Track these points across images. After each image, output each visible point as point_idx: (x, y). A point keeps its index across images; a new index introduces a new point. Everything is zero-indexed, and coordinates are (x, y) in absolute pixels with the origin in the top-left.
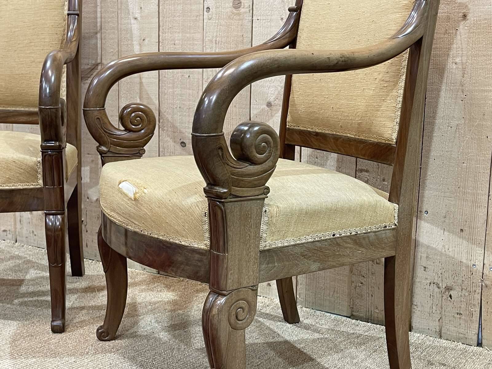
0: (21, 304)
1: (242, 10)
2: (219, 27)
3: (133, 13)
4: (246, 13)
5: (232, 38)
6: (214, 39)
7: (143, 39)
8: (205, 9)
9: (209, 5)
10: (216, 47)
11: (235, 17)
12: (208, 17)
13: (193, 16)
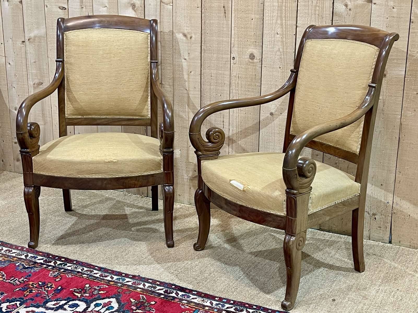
0: (138, 230)
1: (255, 61)
2: (240, 69)
3: (183, 56)
4: (258, 62)
5: (249, 76)
6: (237, 76)
7: (190, 71)
8: (232, 58)
9: (235, 56)
10: (238, 80)
11: (251, 64)
12: (234, 62)
13: (224, 61)
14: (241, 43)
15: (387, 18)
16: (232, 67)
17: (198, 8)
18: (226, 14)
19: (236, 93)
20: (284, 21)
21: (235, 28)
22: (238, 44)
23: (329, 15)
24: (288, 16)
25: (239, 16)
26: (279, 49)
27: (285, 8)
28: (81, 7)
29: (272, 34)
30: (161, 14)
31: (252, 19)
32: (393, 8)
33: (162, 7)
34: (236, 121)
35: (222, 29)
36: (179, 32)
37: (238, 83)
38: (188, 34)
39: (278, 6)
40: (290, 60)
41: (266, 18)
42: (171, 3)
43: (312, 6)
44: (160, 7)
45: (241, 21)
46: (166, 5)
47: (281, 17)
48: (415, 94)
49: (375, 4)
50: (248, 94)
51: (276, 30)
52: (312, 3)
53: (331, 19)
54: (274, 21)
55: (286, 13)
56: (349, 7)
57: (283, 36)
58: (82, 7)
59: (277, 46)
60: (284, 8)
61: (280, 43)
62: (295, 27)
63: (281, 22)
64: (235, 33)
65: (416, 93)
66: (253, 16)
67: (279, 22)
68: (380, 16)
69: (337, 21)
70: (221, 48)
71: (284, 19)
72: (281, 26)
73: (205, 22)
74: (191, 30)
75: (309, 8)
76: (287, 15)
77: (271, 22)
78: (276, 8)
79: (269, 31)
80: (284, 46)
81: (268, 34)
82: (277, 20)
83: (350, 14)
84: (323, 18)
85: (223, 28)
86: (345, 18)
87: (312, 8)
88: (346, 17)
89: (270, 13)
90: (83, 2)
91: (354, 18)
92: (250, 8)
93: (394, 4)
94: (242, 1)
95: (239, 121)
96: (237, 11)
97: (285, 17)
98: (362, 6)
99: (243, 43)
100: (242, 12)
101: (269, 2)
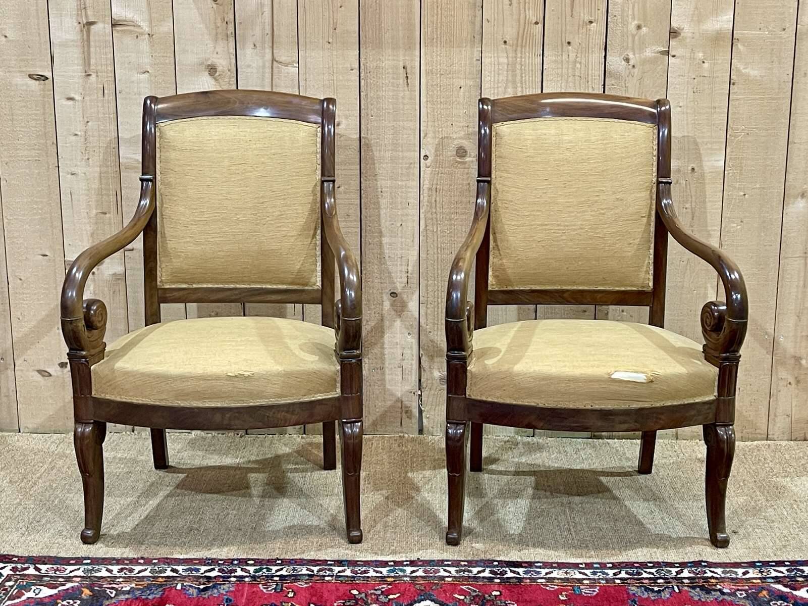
1: (468, 159)
2: (440, 175)
4: (472, 162)
5: (456, 187)
6: (434, 187)
7: (337, 186)
8: (422, 157)
9: (428, 154)
10: (436, 195)
11: (459, 165)
12: (426, 164)
13: (406, 164)
14: (440, 130)
15: (694, 79)
16: (424, 173)
17: (352, 70)
18: (409, 81)
19: (432, 219)
21: (427, 104)
22: (434, 132)
23: (599, 76)
24: (527, 79)
25: (434, 83)
27: (521, 68)
28: (84, 74)
30: (274, 82)
31: (460, 88)
32: (704, 62)
33: (275, 70)
34: (434, 268)
35: (401, 107)
37: (435, 201)
39: (508, 65)
42: (293, 62)
43: (568, 62)
44: (272, 71)
45: (439, 92)
46: (283, 67)
47: (514, 82)
48: (741, 196)
49: (674, 56)
50: (456, 218)
52: (568, 58)
53: (603, 83)
54: (501, 90)
55: (523, 75)
56: (631, 63)
58: (87, 73)
60: (518, 66)
63: (514, 91)
64: (428, 113)
65: (742, 194)
66: (462, 83)
67: (510, 90)
68: (682, 76)
69: (613, 86)
70: (400, 141)
71: (519, 85)
73: (366, 95)
74: (338, 111)
75: (562, 65)
76: (525, 79)
77: (496, 91)
78: (503, 67)
82: (505, 88)
83: (634, 73)
84: (588, 82)
85: (404, 104)
86: (625, 80)
87: (568, 66)
88: (627, 79)
89: (492, 75)
90: (89, 64)
91: (641, 79)
92: (455, 68)
93: (704, 56)
94: (441, 56)
95: (439, 267)
96: (430, 74)
97: (522, 81)
98: (653, 61)
99: (444, 129)
100: (441, 75)
101: (491, 57)
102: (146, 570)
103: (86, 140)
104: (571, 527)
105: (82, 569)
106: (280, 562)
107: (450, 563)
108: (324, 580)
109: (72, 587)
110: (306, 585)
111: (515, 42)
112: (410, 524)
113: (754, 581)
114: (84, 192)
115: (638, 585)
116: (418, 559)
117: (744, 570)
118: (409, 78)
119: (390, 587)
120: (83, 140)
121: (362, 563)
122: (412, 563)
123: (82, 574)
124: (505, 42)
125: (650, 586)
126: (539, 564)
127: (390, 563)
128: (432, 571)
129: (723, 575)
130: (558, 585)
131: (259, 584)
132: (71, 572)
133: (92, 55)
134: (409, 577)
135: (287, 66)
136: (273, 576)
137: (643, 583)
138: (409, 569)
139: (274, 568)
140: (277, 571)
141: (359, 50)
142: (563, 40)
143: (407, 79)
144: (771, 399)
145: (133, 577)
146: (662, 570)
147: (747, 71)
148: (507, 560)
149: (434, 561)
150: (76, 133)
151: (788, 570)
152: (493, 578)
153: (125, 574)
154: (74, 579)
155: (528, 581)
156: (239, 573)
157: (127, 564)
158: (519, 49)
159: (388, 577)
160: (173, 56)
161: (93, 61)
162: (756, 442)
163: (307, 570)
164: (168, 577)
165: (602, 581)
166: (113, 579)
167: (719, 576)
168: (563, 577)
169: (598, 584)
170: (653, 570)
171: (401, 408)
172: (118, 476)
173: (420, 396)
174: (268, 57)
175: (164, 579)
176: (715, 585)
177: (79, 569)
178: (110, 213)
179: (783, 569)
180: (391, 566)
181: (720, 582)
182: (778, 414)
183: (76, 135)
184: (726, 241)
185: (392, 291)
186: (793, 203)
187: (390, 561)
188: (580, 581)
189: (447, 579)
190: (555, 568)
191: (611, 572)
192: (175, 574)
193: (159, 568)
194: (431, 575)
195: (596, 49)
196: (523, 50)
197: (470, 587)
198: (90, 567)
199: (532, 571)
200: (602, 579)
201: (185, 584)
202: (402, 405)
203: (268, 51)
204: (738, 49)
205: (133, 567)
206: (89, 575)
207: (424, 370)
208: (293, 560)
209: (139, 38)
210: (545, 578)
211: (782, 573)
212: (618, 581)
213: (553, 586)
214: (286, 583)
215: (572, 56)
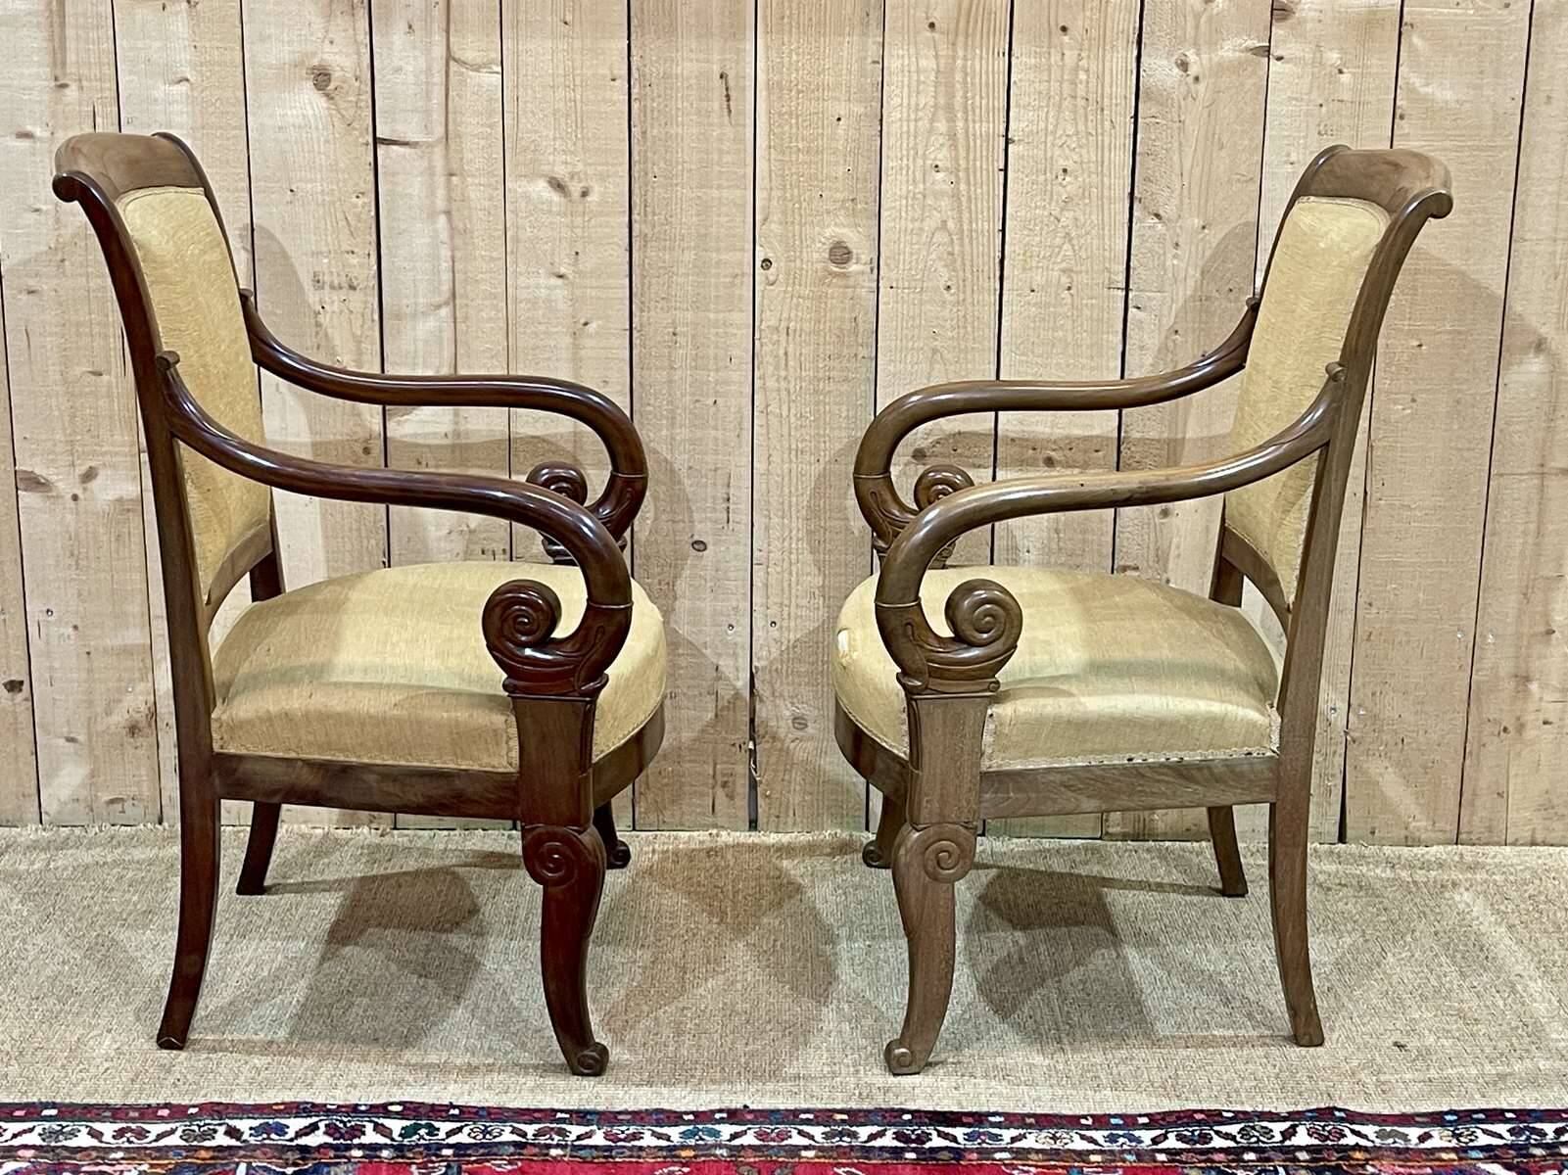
1: (853, 267)
2: (795, 300)
3: (552, 264)
4: (863, 273)
5: (828, 324)
6: (784, 324)
7: (583, 321)
8: (758, 264)
9: (771, 256)
10: (787, 341)
11: (834, 281)
12: (767, 278)
13: (725, 276)
14: (797, 205)
15: (1321, 106)
16: (763, 297)
17: (613, 80)
18: (731, 103)
20: (960, 124)
21: (770, 153)
22: (784, 213)
23: (1126, 97)
24: (978, 104)
25: (784, 110)
26: (944, 222)
27: (965, 79)
28: (53, 84)
29: (914, 172)
30: (450, 103)
31: (839, 119)
32: (1341, 72)
33: (453, 79)
34: (782, 492)
35: (716, 157)
36: (532, 176)
37: (786, 354)
38: (572, 178)
39: (938, 72)
40: (986, 258)
41: (892, 115)
42: (492, 62)
44: (447, 81)
45: (795, 127)
46: (471, 73)
47: (950, 108)
48: (1413, 347)
49: (1279, 59)
50: (827, 389)
51: (932, 157)
52: (1062, 59)
53: (1132, 114)
54: (924, 124)
55: (969, 94)
56: (1193, 70)
57: (957, 176)
58: (60, 82)
59: (935, 212)
60: (958, 77)
61: (945, 203)
62: (1002, 141)
63: (949, 127)
64: (770, 171)
65: (1416, 343)
66: (841, 109)
67: (942, 126)
68: (1296, 99)
69: (1153, 120)
70: (714, 230)
71: (959, 115)
72: (951, 142)
73: (644, 133)
74: (585, 166)
75: (1049, 75)
76: (973, 103)
77: (912, 128)
78: (927, 78)
79: (905, 159)
80: (960, 212)
81: (901, 169)
82: (932, 121)
83: (1197, 92)
84: (1102, 110)
85: (721, 152)
86: (1180, 107)
87: (1062, 75)
88: (1183, 104)
89: (905, 94)
90: (64, 64)
91: (1211, 106)
92: (829, 79)
93: (1341, 59)
94: (798, 54)
95: (793, 490)
96: (776, 91)
97: (966, 108)
98: (1236, 68)
99: (804, 204)
100: (799, 92)
101: (903, 56)
102: (173, 1132)
103: (58, 221)
104: (1063, 1035)
105: (39, 1130)
106: (456, 1112)
107: (811, 1116)
108: (547, 1155)
109: (16, 1172)
110: (509, 1167)
111: (952, 26)
112: (730, 1027)
113: (1444, 1156)
114: (55, 330)
115: (1203, 1165)
116: (746, 1107)
117: (1421, 1131)
118: (732, 98)
119: (686, 1170)
120: (51, 222)
121: (629, 1117)
122: (733, 1116)
123: (38, 1142)
124: (932, 25)
125: (1229, 1167)
126: (997, 1119)
127: (686, 1117)
128: (773, 1135)
129: (1378, 1142)
130: (1037, 1167)
131: (410, 1164)
132: (15, 1136)
133: (71, 45)
134: (726, 1146)
135: (477, 70)
136: (440, 1147)
137: (1213, 1161)
138: (726, 1130)
139: (445, 1127)
140: (449, 1134)
141: (629, 38)
142: (1052, 23)
143: (728, 100)
144: (1467, 762)
145: (146, 1148)
146: (1253, 1128)
147: (1429, 90)
148: (931, 1109)
149: (779, 1111)
150: (37, 206)
151: (1511, 1131)
152: (903, 1150)
153: (129, 1141)
154: (21, 1153)
155: (975, 1156)
156: (371, 1137)
157: (133, 1120)
158: (961, 38)
159: (683, 1147)
160: (239, 48)
161: (71, 57)
162: (1435, 848)
163: (512, 1132)
164: (220, 1149)
165: (1129, 1157)
166: (102, 1155)
167: (1370, 1144)
168: (1046, 1147)
169: (1119, 1164)
170: (1234, 1129)
171: (714, 776)
172: (125, 920)
173: (753, 753)
174: (439, 51)
175: (211, 1154)
176: (1363, 1166)
177: (31, 1130)
178: (110, 374)
179: (1502, 1128)
180: (689, 1122)
181: (1372, 1160)
182: (1478, 792)
183: (37, 210)
184: (1380, 440)
185: (696, 538)
186: (1521, 363)
187: (687, 1113)
188: (1082, 1155)
189: (804, 1153)
190: (1030, 1126)
191: (1146, 1136)
192: (233, 1142)
193: (200, 1127)
194: (772, 1143)
195: (1121, 44)
196: (970, 43)
197: (853, 1170)
198: (55, 1126)
199: (984, 1134)
200: (1129, 1152)
201: (254, 1165)
202: (715, 772)
203: (439, 38)
204: (1411, 44)
205: (146, 1127)
206: (53, 1144)
207: (761, 701)
208: (483, 1108)
209: (168, 8)
210: (1010, 1151)
211: (1500, 1137)
212: (1162, 1157)
213: (1026, 1168)
214: (469, 1162)
215: (1070, 56)
